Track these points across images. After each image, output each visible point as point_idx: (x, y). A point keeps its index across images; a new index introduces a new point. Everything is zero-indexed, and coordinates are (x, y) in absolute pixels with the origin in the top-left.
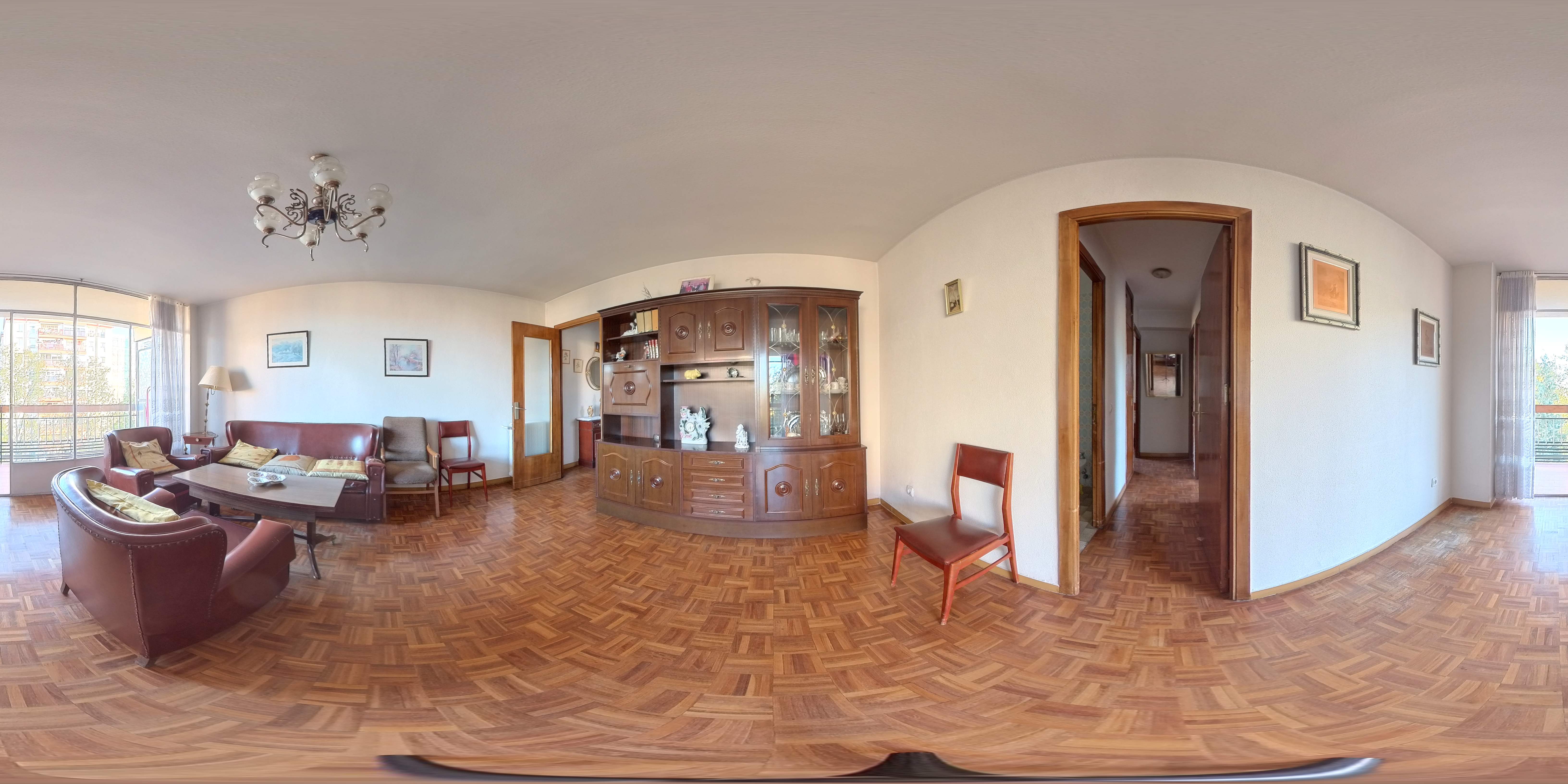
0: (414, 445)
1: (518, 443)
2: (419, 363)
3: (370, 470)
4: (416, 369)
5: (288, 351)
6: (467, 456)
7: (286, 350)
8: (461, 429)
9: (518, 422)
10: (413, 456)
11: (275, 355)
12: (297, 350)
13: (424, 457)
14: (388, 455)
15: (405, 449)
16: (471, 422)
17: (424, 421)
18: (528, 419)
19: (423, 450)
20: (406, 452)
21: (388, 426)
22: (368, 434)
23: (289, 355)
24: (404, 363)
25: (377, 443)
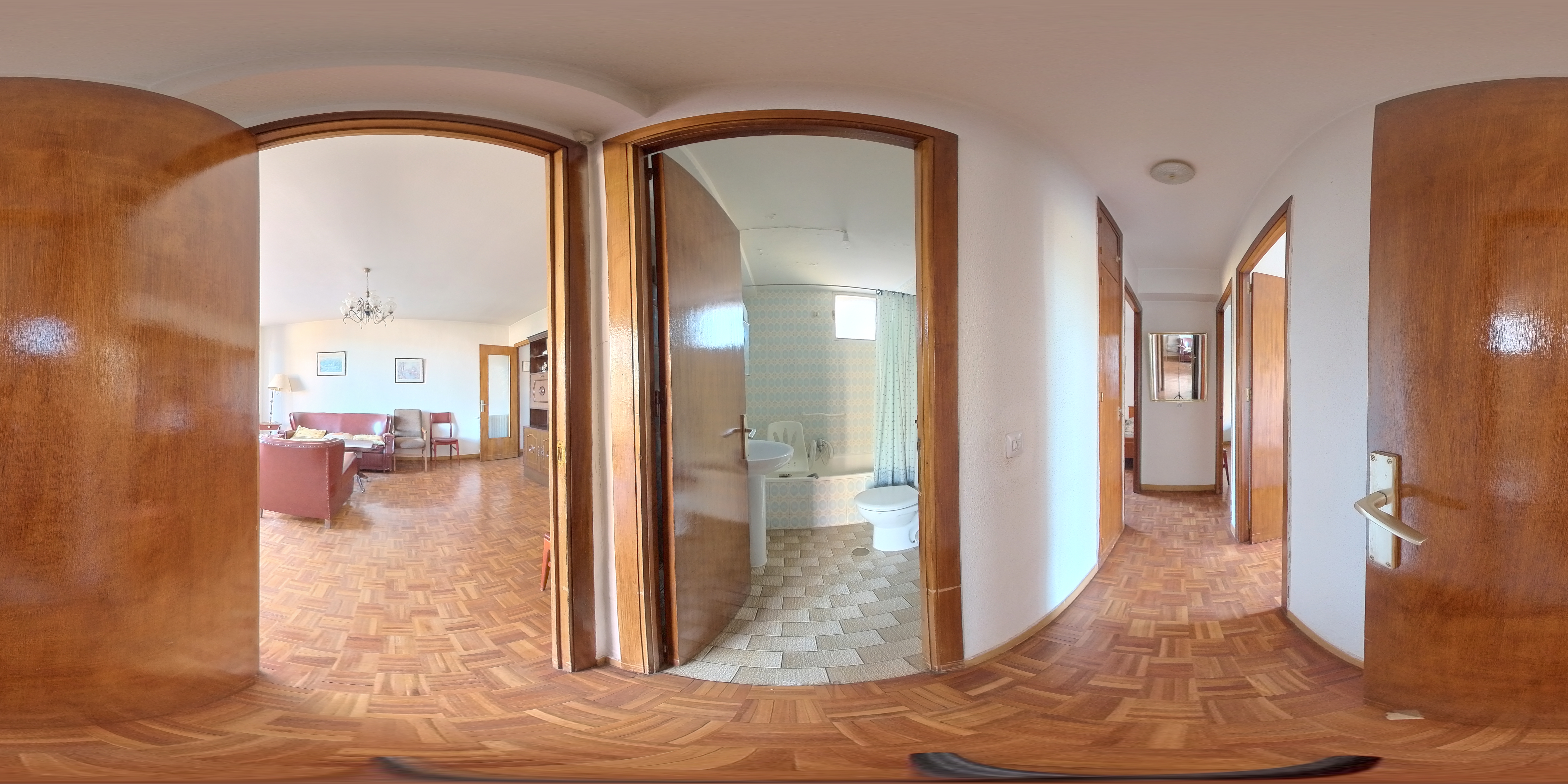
0: (413, 427)
1: (484, 428)
2: (418, 374)
3: (386, 439)
4: (415, 378)
5: (331, 365)
6: (450, 436)
7: (330, 364)
8: (446, 418)
9: (483, 413)
10: (413, 434)
11: (322, 367)
12: (338, 364)
13: (420, 435)
14: (397, 433)
15: (408, 429)
16: (453, 413)
17: (420, 412)
18: (491, 412)
19: (419, 430)
20: (409, 431)
21: (397, 415)
22: (384, 420)
23: (332, 367)
24: (408, 374)
25: (390, 425)
